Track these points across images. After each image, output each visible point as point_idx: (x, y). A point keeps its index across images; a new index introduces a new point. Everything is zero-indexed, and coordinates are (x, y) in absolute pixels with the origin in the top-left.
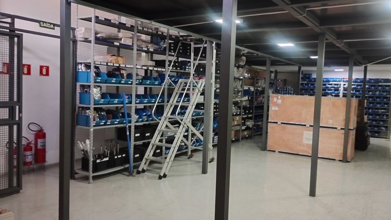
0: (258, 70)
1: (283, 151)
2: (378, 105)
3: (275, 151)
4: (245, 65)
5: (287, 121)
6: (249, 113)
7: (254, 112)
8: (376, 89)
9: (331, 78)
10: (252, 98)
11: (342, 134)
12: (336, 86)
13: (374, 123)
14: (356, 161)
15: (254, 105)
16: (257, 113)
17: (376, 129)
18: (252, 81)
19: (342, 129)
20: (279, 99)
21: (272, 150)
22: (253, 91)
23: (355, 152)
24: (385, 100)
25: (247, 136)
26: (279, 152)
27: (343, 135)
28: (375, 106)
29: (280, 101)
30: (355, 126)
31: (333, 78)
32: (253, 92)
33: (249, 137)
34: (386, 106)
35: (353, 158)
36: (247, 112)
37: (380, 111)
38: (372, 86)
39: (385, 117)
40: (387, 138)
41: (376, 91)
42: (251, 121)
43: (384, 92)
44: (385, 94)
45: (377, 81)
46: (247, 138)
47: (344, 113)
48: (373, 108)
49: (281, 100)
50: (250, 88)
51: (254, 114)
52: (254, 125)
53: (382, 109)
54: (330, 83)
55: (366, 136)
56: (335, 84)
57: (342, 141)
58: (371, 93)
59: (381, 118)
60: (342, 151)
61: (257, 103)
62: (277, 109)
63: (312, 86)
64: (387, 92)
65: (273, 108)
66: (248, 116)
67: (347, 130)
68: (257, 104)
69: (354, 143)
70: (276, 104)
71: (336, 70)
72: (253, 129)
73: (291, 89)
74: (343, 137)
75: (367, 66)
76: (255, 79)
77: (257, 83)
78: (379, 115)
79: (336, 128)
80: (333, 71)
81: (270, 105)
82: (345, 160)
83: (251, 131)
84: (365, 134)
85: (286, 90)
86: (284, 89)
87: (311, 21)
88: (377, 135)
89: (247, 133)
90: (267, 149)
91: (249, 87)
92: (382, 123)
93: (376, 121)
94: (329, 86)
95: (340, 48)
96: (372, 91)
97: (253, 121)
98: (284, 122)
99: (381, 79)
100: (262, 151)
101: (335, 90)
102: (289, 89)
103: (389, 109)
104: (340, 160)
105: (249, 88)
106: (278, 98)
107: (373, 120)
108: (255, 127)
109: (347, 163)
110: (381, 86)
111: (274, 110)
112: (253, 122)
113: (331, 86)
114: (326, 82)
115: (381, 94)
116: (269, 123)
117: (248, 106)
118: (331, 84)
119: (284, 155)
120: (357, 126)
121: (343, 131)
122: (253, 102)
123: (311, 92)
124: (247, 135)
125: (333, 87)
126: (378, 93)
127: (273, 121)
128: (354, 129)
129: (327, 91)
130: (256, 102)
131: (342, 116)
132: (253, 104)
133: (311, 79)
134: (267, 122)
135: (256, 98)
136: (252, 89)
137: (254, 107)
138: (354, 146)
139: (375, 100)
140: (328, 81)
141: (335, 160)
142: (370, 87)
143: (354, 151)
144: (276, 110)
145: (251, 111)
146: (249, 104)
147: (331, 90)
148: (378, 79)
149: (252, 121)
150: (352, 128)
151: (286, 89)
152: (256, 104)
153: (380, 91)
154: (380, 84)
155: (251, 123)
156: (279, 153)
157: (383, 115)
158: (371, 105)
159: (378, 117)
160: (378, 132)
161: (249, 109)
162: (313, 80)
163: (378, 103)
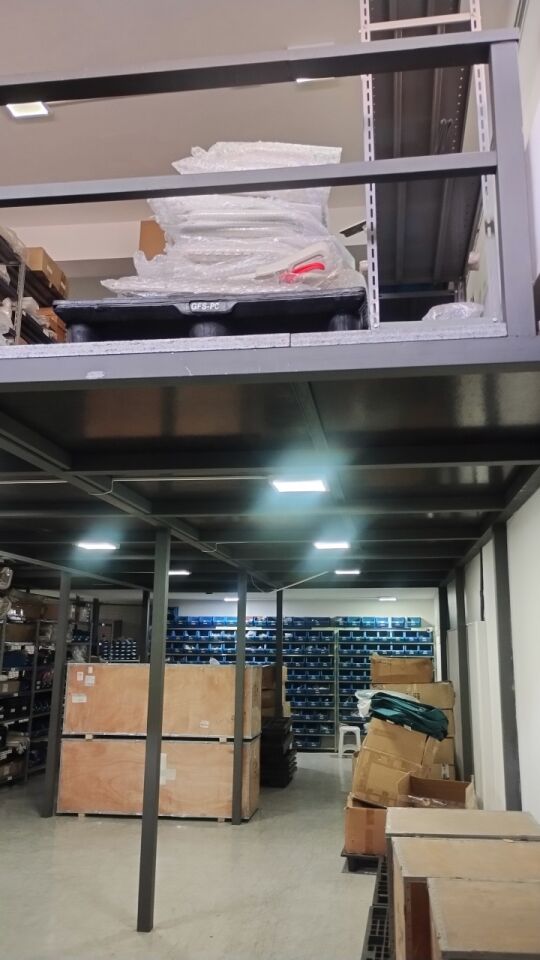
0: (45, 601)
1: (96, 812)
2: (313, 677)
3: (76, 815)
4: (11, 588)
5: (106, 731)
6: (19, 714)
7: (32, 709)
8: (307, 640)
9: (218, 618)
10: (29, 673)
11: (231, 752)
12: (229, 636)
13: (308, 717)
14: (262, 818)
15: (33, 692)
16: (40, 712)
17: (311, 731)
18: (28, 627)
19: (229, 740)
20: (90, 675)
21: (69, 811)
22: (29, 655)
23: (261, 793)
24: (325, 664)
25: (10, 778)
26: (88, 815)
27: (232, 756)
28: (307, 678)
29: (90, 680)
30: (258, 730)
31: (223, 618)
32: (31, 656)
33: (17, 781)
34: (327, 677)
35: (257, 810)
36: (13, 710)
37: (318, 690)
38: (298, 634)
39: (327, 704)
40: (333, 751)
41: (307, 646)
42: (22, 734)
43: (321, 646)
44: (323, 650)
45: (308, 622)
46: (10, 784)
47: (233, 703)
48: (303, 683)
49: (93, 677)
50: (27, 648)
51: (32, 716)
52: (32, 746)
53: (321, 685)
54: (217, 628)
55: (285, 752)
56: (227, 632)
57: (231, 770)
58: (297, 649)
59: (320, 705)
60: (230, 797)
61: (41, 685)
62: (83, 699)
63: (178, 637)
64: (326, 646)
65: (74, 699)
66: (17, 722)
67: (239, 741)
68: (41, 688)
69: (258, 772)
70: (82, 688)
71: (227, 600)
72: (28, 757)
73: (132, 645)
74: (232, 760)
75: (281, 592)
76: (39, 625)
77: (43, 633)
78: (315, 699)
79: (217, 740)
80: (222, 601)
81: (69, 689)
82: (237, 818)
83: (20, 765)
84: (282, 748)
85: (120, 649)
86: (114, 645)
87: (130, 505)
88: (314, 745)
89: (10, 769)
90: (58, 812)
91: (23, 644)
92: (321, 716)
93: (309, 712)
94: (215, 636)
95: (211, 556)
96: (299, 646)
97: (27, 734)
98: (100, 733)
99: (315, 619)
100: (43, 819)
101: (228, 646)
102: (126, 645)
103: (332, 684)
104: (227, 820)
105: (23, 647)
106: (86, 673)
107: (306, 712)
108: (33, 752)
109: (243, 826)
110: (316, 633)
111: (76, 704)
112: (29, 739)
113: (218, 635)
114: (208, 626)
115: (317, 652)
116: (63, 739)
117: (16, 695)
118: (219, 632)
119: (99, 822)
120: (262, 729)
121: (231, 746)
122: (30, 683)
123: (177, 650)
124: (9, 775)
125: (223, 639)
126: (310, 648)
127: (73, 733)
128: (254, 738)
129: (211, 648)
130: (39, 683)
131: (229, 711)
132: (30, 689)
133: (176, 619)
134: (60, 736)
135: (39, 672)
136: (30, 649)
137: (33, 697)
138: (258, 780)
139: (305, 665)
140: (213, 625)
141: (215, 820)
142: (296, 637)
143: (258, 791)
144: (82, 704)
145: (24, 708)
146: (21, 690)
147: (219, 645)
148: (310, 619)
149: (25, 736)
150: (251, 738)
151: (120, 645)
152: (38, 687)
153: (314, 645)
154: (313, 629)
155: (22, 740)
156: (87, 818)
157: (324, 698)
158: (299, 677)
159: (313, 704)
160: (316, 739)
161: (18, 702)
162: (180, 622)
163: (313, 672)
